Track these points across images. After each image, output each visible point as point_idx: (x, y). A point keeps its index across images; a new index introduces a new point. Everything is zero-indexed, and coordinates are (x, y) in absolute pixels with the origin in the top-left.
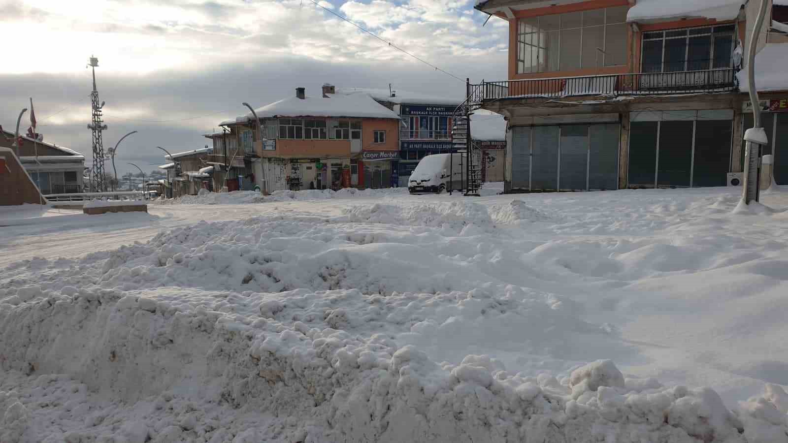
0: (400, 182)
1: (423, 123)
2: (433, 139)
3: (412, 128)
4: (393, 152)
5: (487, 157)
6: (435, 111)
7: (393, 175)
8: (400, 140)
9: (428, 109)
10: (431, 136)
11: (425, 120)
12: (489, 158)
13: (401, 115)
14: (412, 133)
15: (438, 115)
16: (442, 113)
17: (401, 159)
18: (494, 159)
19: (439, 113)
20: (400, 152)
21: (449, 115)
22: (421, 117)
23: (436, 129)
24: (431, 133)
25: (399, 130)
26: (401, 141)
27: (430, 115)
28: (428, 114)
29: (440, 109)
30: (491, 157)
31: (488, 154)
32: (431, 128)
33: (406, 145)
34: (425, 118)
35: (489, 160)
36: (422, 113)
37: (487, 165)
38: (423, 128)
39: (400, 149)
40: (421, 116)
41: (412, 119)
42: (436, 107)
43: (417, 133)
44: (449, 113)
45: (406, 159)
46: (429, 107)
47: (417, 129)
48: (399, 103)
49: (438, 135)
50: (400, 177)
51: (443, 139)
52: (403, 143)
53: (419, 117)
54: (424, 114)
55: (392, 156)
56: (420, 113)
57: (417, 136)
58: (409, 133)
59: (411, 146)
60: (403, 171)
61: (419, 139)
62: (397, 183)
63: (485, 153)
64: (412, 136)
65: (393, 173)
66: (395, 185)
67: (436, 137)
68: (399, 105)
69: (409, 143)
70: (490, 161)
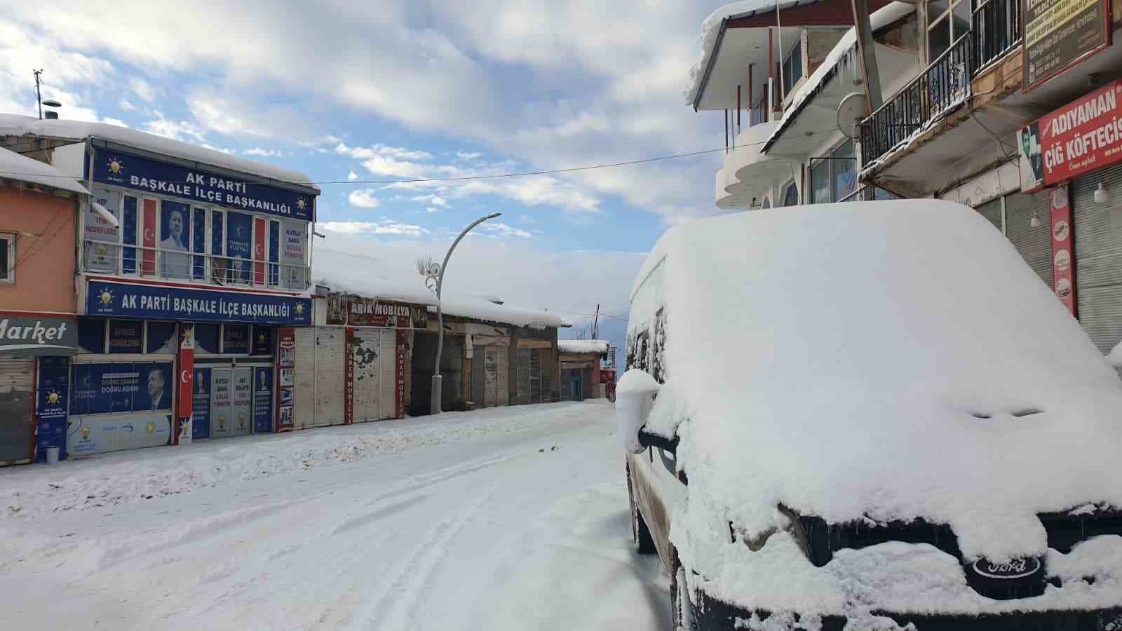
0: (74, 439)
1: (173, 224)
2: (207, 282)
3: (130, 235)
4: (50, 320)
5: (356, 349)
6: (215, 189)
7: (48, 414)
8: (83, 274)
9: (190, 178)
10: (199, 272)
11: (176, 214)
12: (360, 352)
13: (91, 181)
14: (130, 253)
15: (223, 203)
16: (237, 201)
17: (81, 350)
18: (372, 355)
19: (229, 198)
20: (81, 320)
21: (259, 209)
22: (164, 203)
23: (217, 248)
24: (199, 261)
25: (77, 236)
26: (88, 278)
27: (200, 199)
28: (193, 196)
29: (230, 186)
30: (365, 349)
31: (359, 341)
32: (199, 246)
33: (106, 296)
34: (178, 207)
35: (359, 358)
36: (171, 188)
37: (357, 372)
38: (171, 240)
39: (82, 309)
40: (167, 198)
41: (130, 204)
42: (218, 177)
43: (149, 254)
44: (259, 205)
45: (102, 352)
46: (196, 172)
47: (149, 242)
48: (82, 136)
49: (224, 268)
50: (74, 420)
51: (240, 286)
52: (95, 288)
53: (158, 200)
54: (177, 195)
55: (44, 337)
56: (162, 185)
57: (148, 268)
58: (121, 252)
59: (129, 302)
60: (89, 394)
61: (156, 278)
62: (61, 442)
63: (351, 339)
64: (129, 265)
65: (45, 404)
66: (53, 452)
67: (216, 274)
68: (81, 147)
69: (120, 290)
70: (363, 361)
